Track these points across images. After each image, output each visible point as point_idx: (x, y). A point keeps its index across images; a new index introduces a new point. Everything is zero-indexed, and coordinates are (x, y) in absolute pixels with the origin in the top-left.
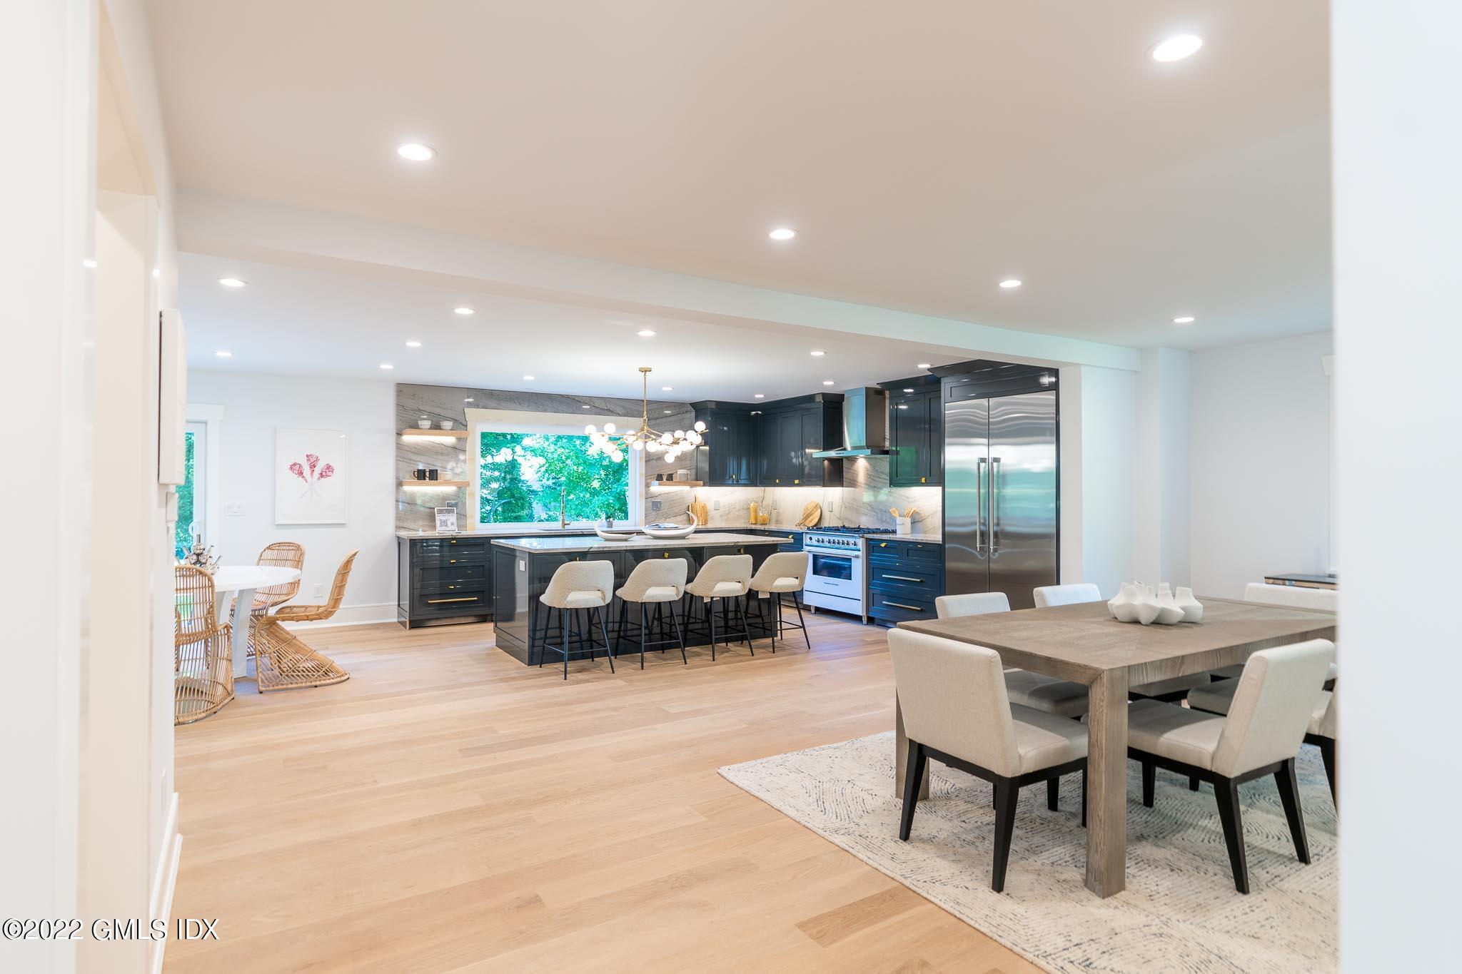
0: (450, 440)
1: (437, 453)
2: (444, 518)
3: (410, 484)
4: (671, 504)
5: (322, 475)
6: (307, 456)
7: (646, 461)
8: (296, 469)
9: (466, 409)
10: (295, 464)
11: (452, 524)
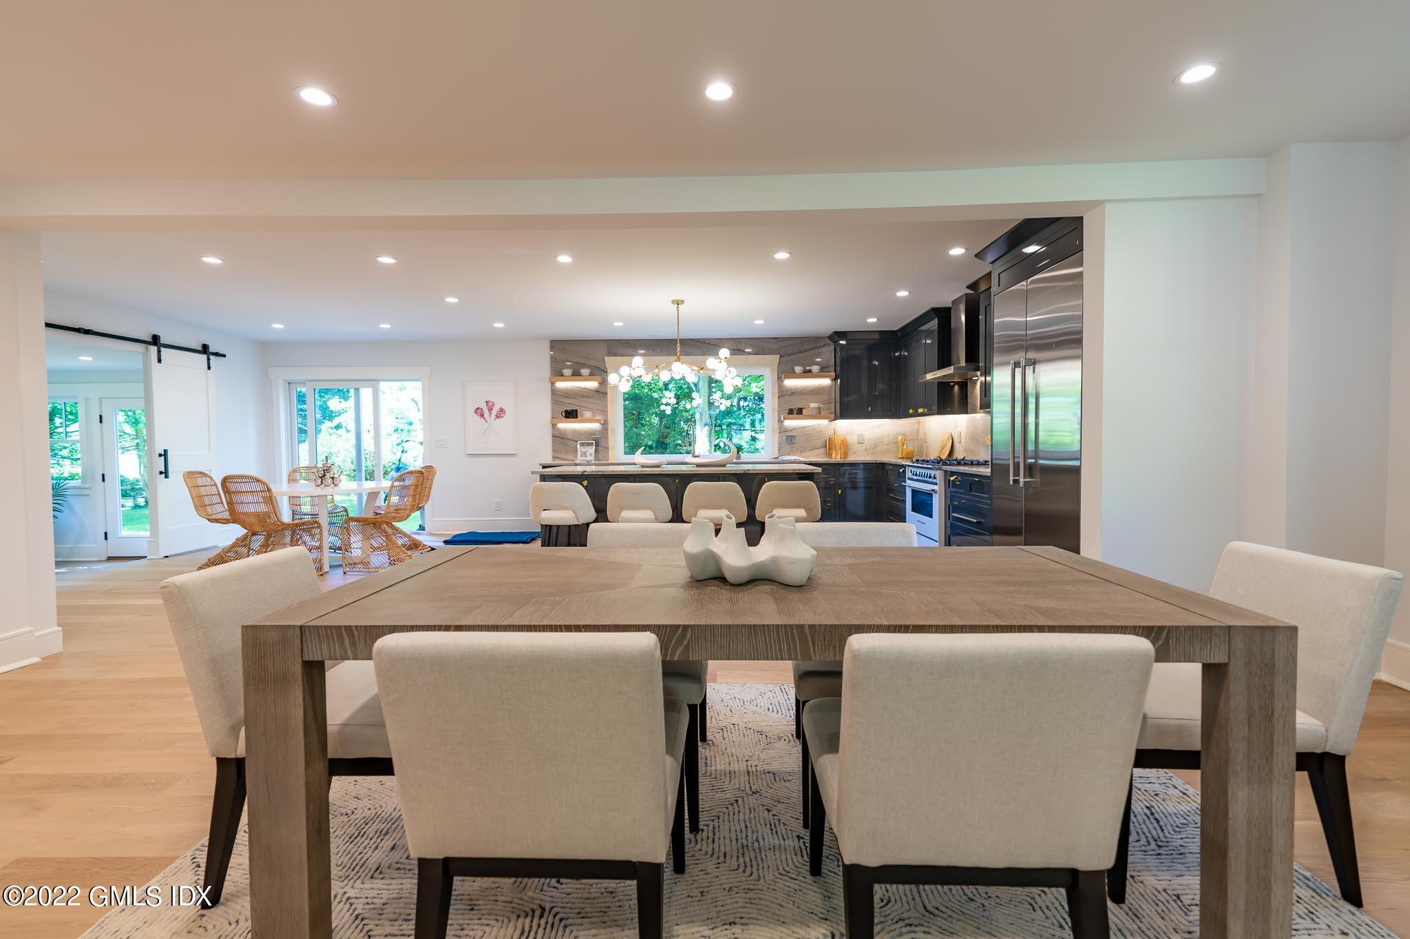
0: (593, 385)
1: (583, 396)
2: (584, 450)
3: (562, 422)
4: (807, 438)
5: (497, 417)
6: (486, 402)
7: (779, 397)
8: (479, 412)
9: (605, 358)
10: (478, 409)
11: (591, 455)
